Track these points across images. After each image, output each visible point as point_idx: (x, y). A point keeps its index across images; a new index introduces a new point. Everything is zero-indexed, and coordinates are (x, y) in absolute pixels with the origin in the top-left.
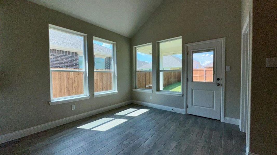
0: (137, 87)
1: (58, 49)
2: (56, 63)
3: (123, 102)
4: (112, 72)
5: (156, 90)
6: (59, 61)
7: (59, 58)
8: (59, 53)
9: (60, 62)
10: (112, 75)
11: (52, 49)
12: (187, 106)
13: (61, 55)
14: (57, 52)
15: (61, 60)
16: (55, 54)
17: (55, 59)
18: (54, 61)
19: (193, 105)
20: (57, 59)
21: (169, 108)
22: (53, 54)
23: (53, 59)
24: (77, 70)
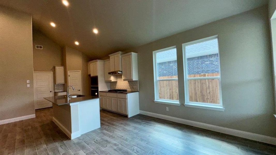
1: (213, 54)
2: (212, 67)
6: (215, 64)
7: (214, 62)
8: (214, 57)
9: (216, 66)
11: (207, 55)
13: (216, 59)
14: (213, 56)
15: (217, 63)
16: (210, 59)
17: (211, 64)
18: (210, 65)
20: (213, 63)
22: (209, 59)
23: (209, 64)
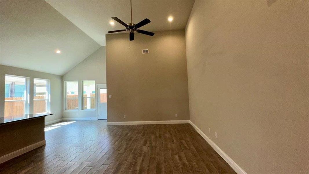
0: (67, 109)
3: (55, 120)
4: (46, 100)
5: (81, 109)
10: (46, 101)
12: (98, 115)
19: (101, 114)
21: (89, 119)
24: (21, 100)
